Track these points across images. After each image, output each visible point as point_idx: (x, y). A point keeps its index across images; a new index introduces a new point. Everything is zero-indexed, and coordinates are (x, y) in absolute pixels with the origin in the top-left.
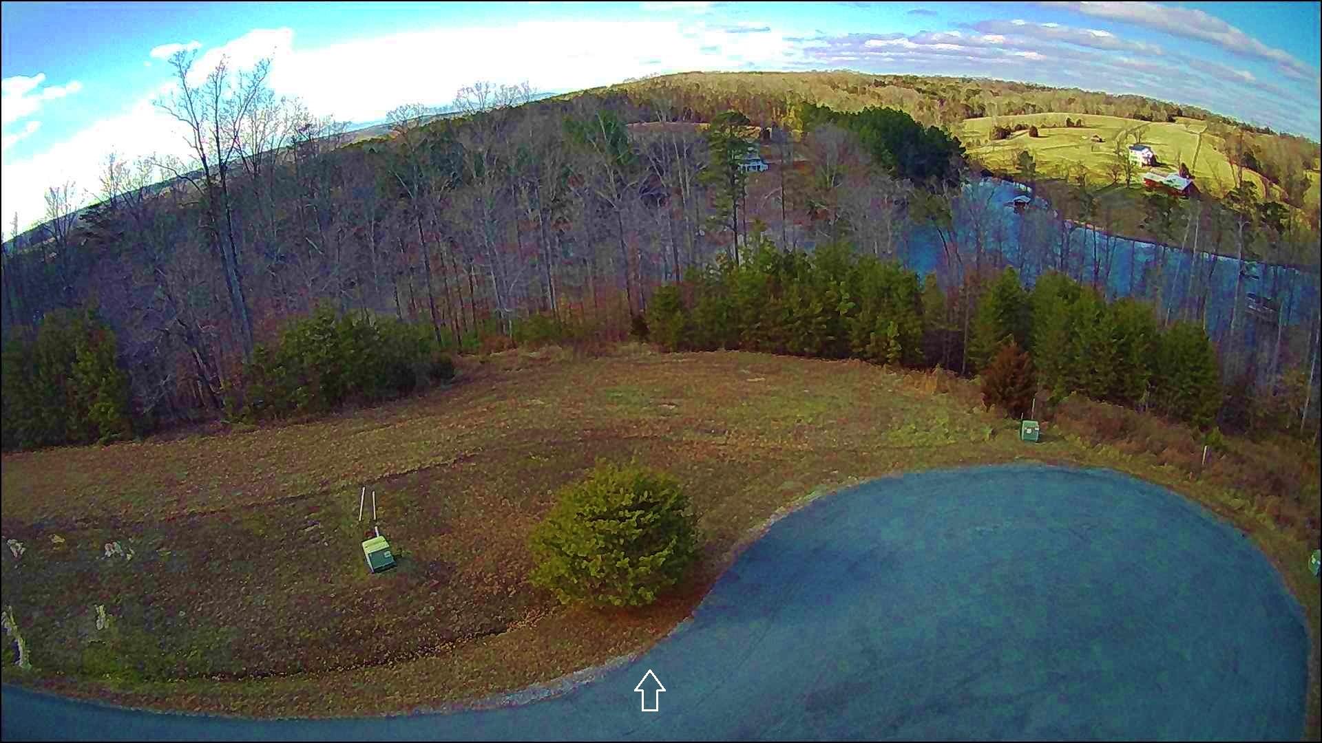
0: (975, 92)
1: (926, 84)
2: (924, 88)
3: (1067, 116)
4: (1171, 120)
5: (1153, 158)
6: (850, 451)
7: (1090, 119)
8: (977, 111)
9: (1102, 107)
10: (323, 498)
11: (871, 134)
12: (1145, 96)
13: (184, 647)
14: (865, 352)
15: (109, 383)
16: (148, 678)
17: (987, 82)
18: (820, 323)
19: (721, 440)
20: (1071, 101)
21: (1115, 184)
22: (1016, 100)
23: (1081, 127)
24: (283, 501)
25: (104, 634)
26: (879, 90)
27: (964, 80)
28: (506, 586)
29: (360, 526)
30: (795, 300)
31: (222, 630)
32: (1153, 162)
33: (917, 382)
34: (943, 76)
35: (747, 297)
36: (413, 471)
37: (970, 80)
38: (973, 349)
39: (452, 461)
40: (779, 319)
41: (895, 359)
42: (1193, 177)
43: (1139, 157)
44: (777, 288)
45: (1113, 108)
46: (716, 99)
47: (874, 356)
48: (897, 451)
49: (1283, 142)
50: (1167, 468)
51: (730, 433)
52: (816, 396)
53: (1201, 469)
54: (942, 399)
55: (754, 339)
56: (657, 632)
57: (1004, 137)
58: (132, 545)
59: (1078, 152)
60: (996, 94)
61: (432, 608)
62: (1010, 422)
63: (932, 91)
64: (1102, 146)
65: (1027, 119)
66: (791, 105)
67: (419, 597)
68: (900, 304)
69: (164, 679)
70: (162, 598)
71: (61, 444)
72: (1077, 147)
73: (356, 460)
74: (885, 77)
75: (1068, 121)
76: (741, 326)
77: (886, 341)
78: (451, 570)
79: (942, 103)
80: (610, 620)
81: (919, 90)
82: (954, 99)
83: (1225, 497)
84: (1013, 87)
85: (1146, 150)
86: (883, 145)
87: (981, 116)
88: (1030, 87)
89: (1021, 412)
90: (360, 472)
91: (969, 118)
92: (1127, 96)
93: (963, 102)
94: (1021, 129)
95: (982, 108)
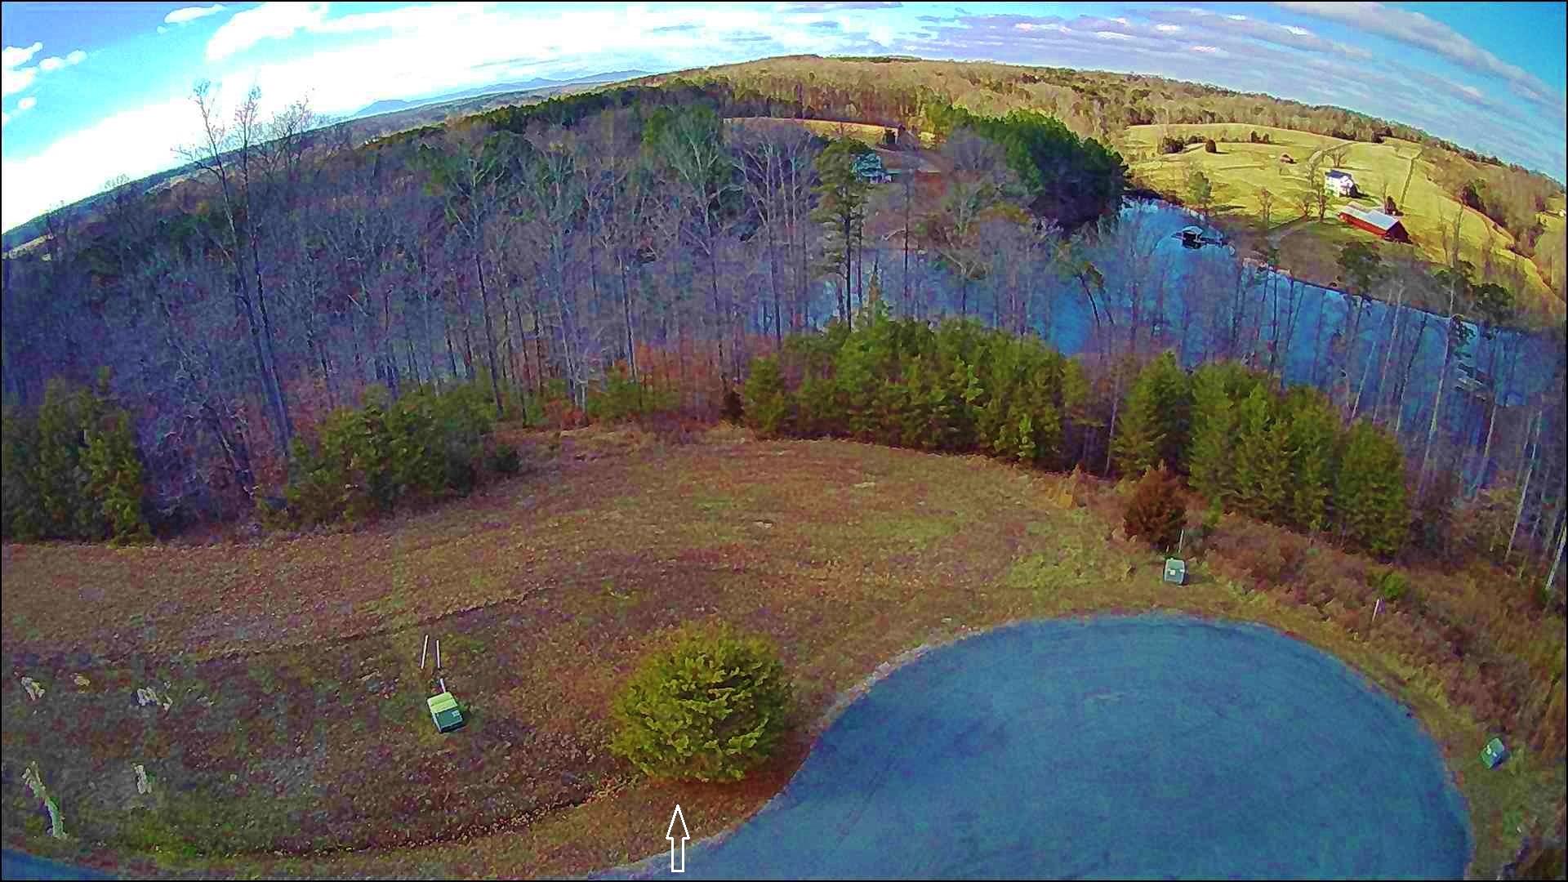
0: (1145, 94)
1: (1084, 81)
2: (1082, 85)
3: (1252, 128)
4: (1379, 141)
5: (1354, 188)
6: (967, 591)
7: (1280, 134)
8: (1144, 116)
9: (1296, 120)
10: (379, 638)
11: (1015, 146)
12: (1348, 108)
13: (239, 816)
14: (992, 447)
15: (125, 476)
16: (204, 853)
17: (1158, 81)
18: (942, 413)
19: (822, 573)
20: (1258, 110)
21: (1306, 217)
22: (1192, 106)
23: (1269, 143)
24: (334, 642)
25: (148, 799)
26: (1028, 87)
27: (1130, 77)
28: (584, 751)
29: (422, 675)
30: (914, 385)
31: (279, 798)
32: (1354, 193)
33: (1050, 489)
34: (1106, 71)
35: (858, 379)
36: (478, 608)
37: (1137, 78)
38: (1120, 449)
39: (522, 596)
40: (894, 406)
41: (1027, 458)
42: (1401, 214)
43: (1337, 186)
44: (893, 370)
45: (1308, 122)
46: (833, 91)
47: (1003, 452)
48: (1019, 593)
49: (1512, 177)
50: (1329, 625)
51: (832, 564)
52: (932, 512)
53: (1370, 627)
54: (1078, 516)
55: (864, 427)
56: (747, 809)
57: (1175, 151)
58: (169, 691)
59: (1263, 174)
60: (1169, 98)
61: (506, 775)
62: (1153, 556)
63: (1090, 90)
64: (1293, 169)
65: (1205, 130)
66: (921, 102)
67: (491, 762)
68: (1037, 394)
69: (220, 853)
70: (210, 758)
71: (68, 538)
72: (1261, 168)
73: (415, 591)
74: (1035, 70)
75: (1254, 134)
76: (849, 412)
77: (1018, 437)
78: (526, 729)
79: (1102, 105)
80: (696, 793)
81: (1075, 88)
82: (1117, 101)
83: (1393, 665)
84: (1189, 90)
85: (1345, 178)
86: (1028, 160)
87: (1149, 123)
88: (1209, 90)
89: (1166, 545)
90: (419, 607)
91: (1134, 124)
92: (1327, 108)
93: (1127, 105)
94: (1196, 142)
95: (1151, 113)
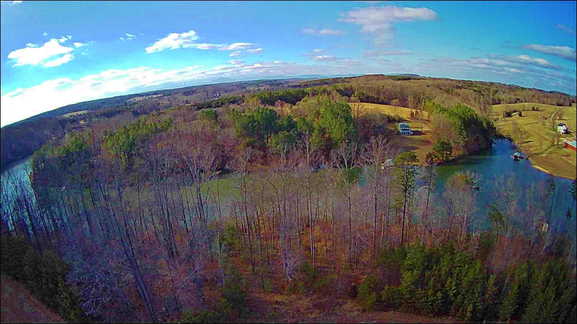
0: (497, 91)
1: (476, 86)
2: (475, 89)
3: (532, 104)
5: (566, 130)
7: (541, 106)
8: (497, 101)
9: (545, 99)
11: (458, 122)
17: (500, 85)
20: (533, 96)
21: (553, 146)
22: (513, 96)
23: (538, 111)
26: (459, 91)
27: (491, 84)
32: (567, 132)
34: (483, 81)
37: (493, 84)
43: (561, 129)
45: (548, 99)
46: (391, 93)
57: (508, 117)
59: (537, 125)
60: (504, 92)
63: (479, 91)
64: (547, 122)
65: (517, 106)
66: (423, 99)
72: (536, 123)
74: (459, 81)
75: (533, 107)
79: (483, 97)
81: (474, 90)
82: (488, 95)
84: (510, 88)
85: (564, 126)
86: (463, 127)
87: (499, 104)
88: (517, 88)
91: (494, 104)
93: (492, 97)
94: (515, 112)
95: (499, 100)
